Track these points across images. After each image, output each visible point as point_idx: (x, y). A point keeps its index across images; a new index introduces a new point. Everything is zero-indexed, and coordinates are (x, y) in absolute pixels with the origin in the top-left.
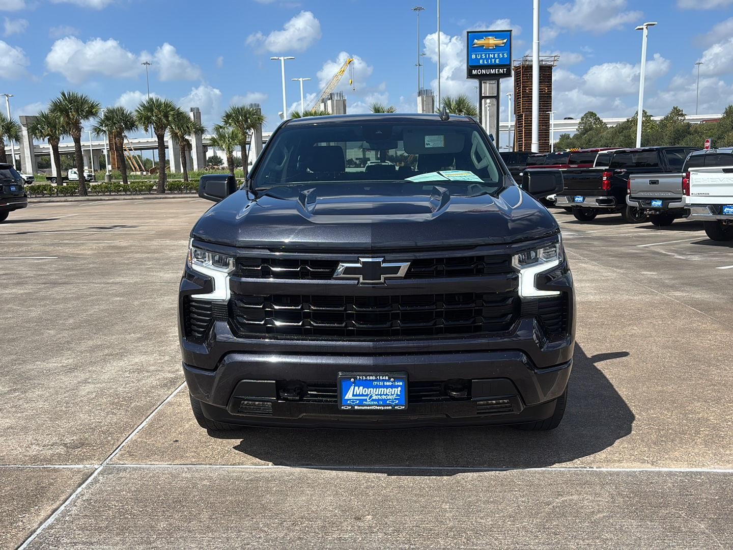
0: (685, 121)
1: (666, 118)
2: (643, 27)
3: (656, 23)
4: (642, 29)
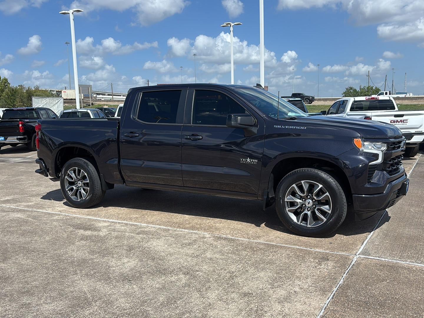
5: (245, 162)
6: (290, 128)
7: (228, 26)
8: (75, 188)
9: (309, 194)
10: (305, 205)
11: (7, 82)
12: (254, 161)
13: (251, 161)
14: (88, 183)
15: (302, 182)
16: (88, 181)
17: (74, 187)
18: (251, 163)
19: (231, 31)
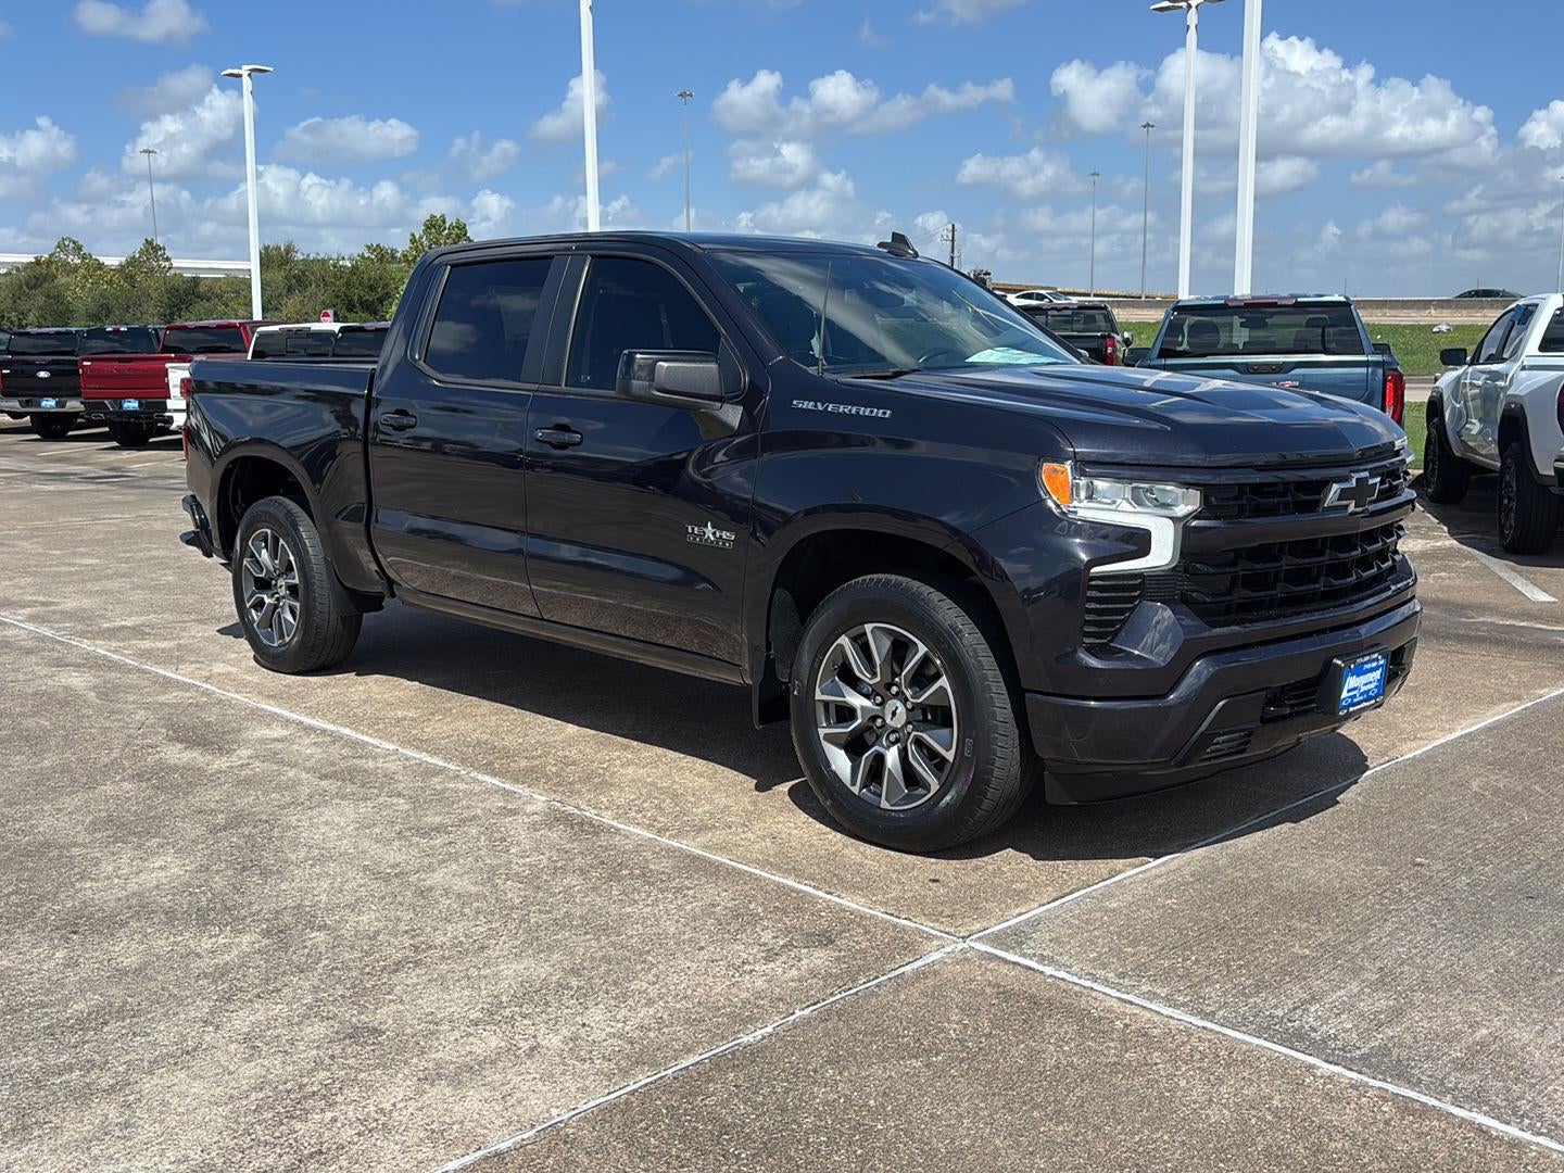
0: (172, 272)
1: (132, 262)
2: (240, 72)
3: (271, 69)
4: (240, 76)
5: (701, 540)
6: (841, 410)
7: (1181, 7)
8: (267, 600)
9: (893, 680)
10: (884, 720)
11: (465, 235)
12: (724, 537)
13: (718, 535)
14: (296, 585)
15: (868, 627)
16: (296, 581)
17: (265, 596)
18: (717, 543)
19: (1188, 27)
